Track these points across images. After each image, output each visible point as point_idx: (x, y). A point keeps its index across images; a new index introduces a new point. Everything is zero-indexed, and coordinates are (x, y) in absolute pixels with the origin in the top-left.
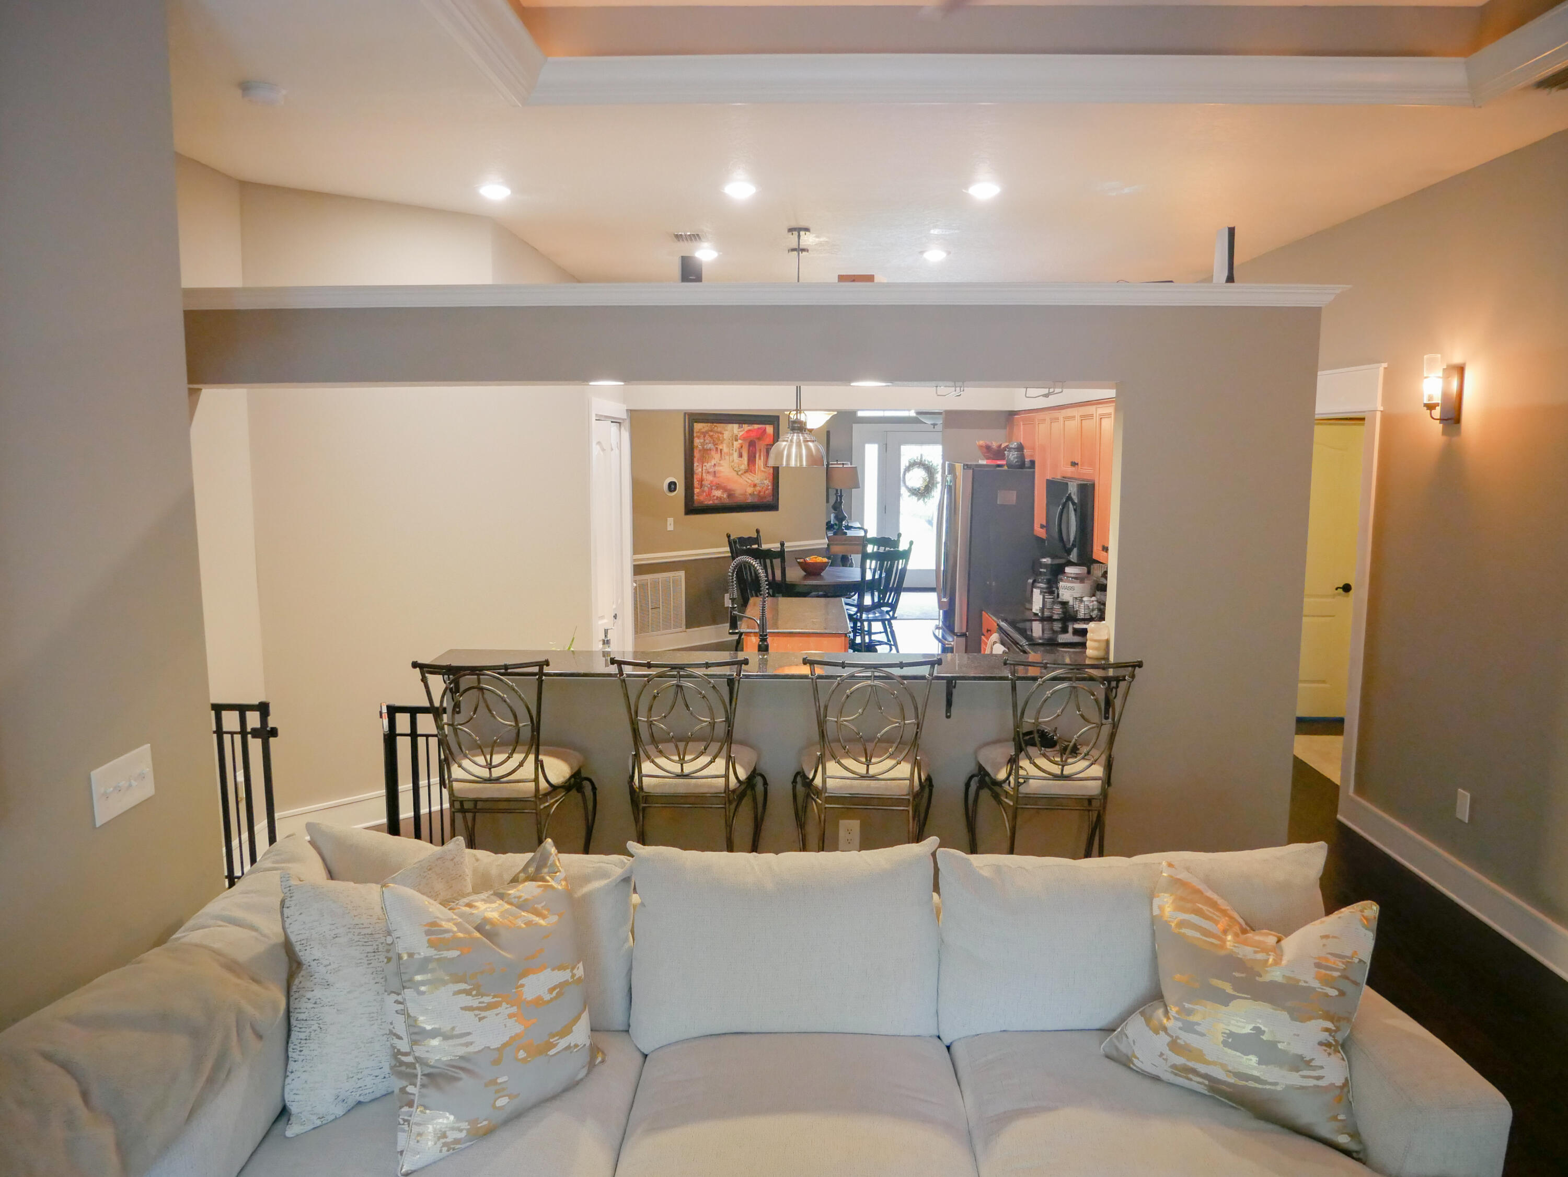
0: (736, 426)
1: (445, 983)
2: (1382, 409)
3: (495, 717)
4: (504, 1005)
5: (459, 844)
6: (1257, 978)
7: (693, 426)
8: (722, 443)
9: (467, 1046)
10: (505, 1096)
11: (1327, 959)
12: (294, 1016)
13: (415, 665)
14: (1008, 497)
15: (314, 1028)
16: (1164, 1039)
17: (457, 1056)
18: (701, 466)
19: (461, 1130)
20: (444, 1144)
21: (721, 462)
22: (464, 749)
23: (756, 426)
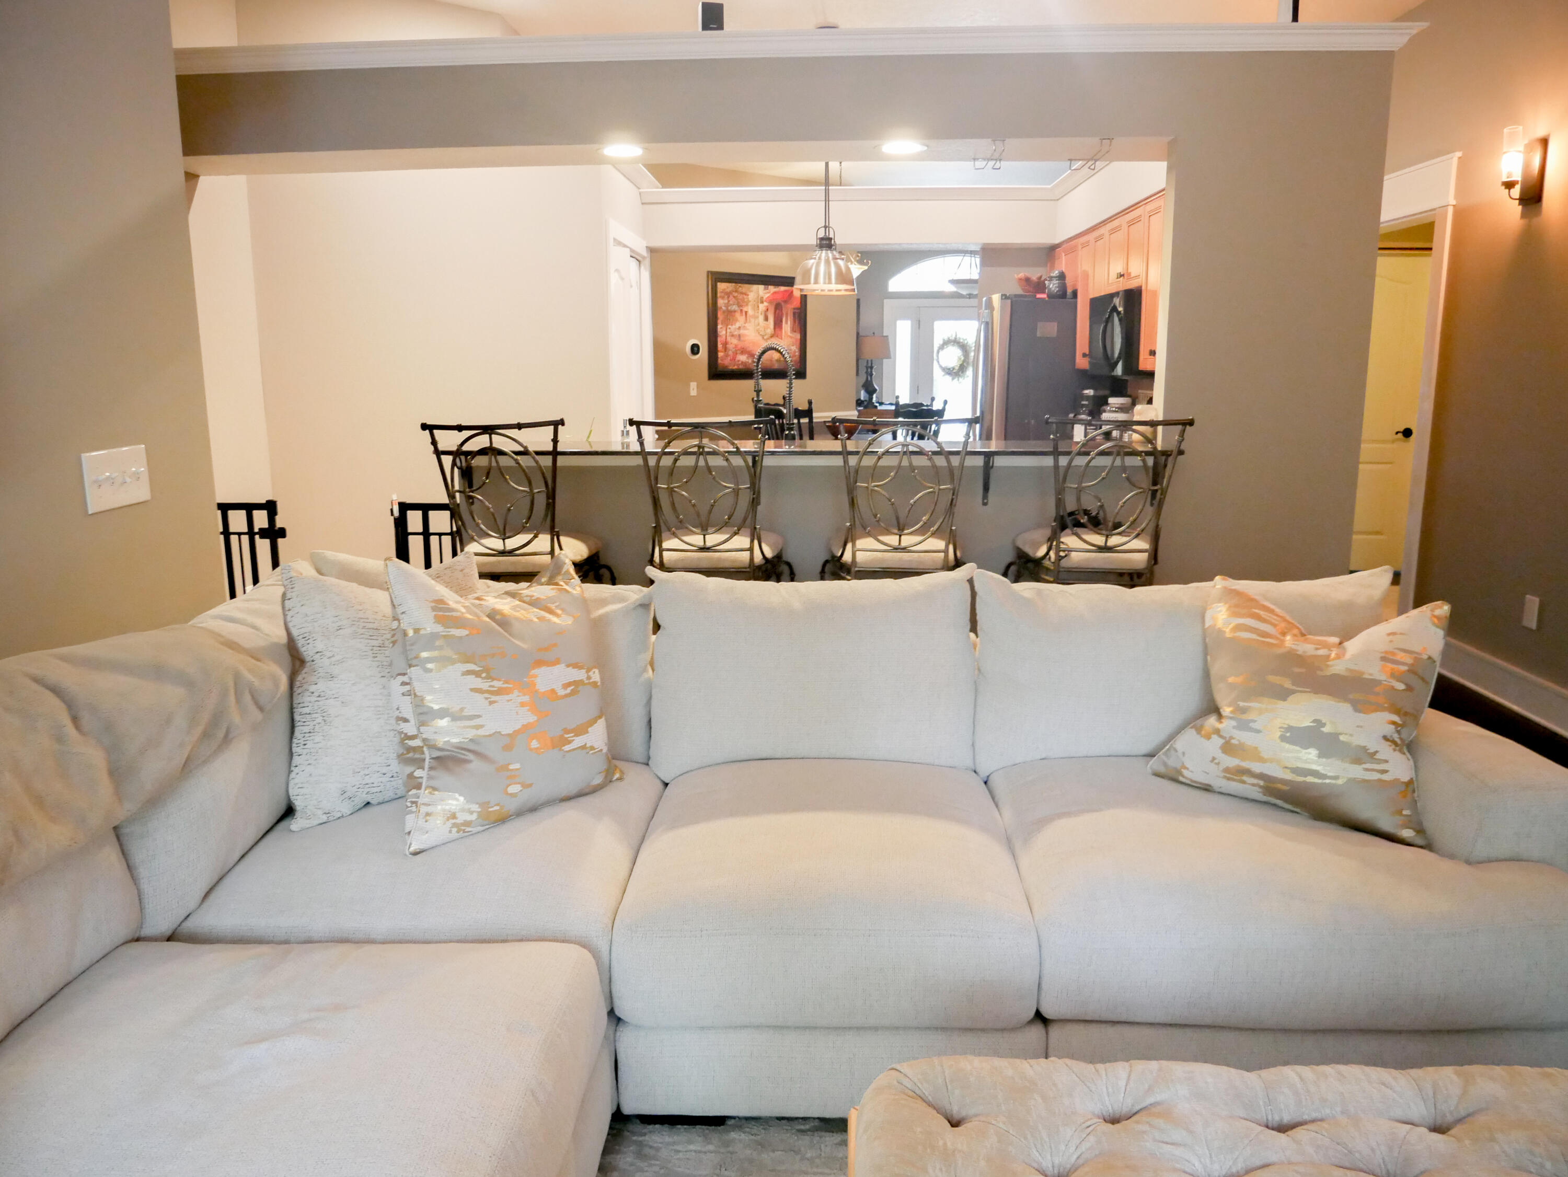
0: (761, 287)
1: (453, 662)
2: (1454, 203)
3: (509, 483)
4: (516, 693)
5: (468, 558)
6: (1319, 673)
7: (716, 286)
8: (747, 305)
9: (477, 729)
10: (519, 783)
11: (1393, 654)
12: (297, 711)
13: (424, 427)
14: (1048, 329)
15: (319, 720)
16: (1217, 741)
17: (467, 738)
18: (725, 329)
19: (471, 813)
20: (454, 825)
21: (746, 325)
22: (476, 518)
23: (783, 288)
